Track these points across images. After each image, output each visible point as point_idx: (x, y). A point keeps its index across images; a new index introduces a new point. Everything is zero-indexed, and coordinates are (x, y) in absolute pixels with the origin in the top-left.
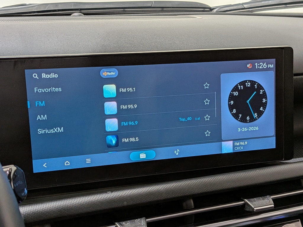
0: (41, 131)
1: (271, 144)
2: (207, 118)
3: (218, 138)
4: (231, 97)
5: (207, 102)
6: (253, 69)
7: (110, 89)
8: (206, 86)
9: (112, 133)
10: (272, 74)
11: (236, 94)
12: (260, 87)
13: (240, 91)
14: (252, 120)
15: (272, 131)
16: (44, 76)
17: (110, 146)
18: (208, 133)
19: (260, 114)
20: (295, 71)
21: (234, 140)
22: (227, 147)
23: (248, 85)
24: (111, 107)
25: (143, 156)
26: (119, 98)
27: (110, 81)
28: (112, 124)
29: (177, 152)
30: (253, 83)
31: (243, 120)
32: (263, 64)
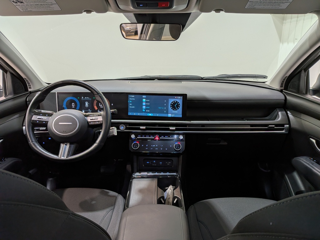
0: (130, 107)
1: (181, 116)
2: (165, 108)
3: (167, 113)
4: (171, 104)
5: (165, 105)
6: (177, 98)
7: (144, 100)
8: (165, 101)
9: (144, 109)
10: (182, 100)
11: (172, 103)
12: (178, 102)
13: (173, 103)
14: (176, 110)
15: (181, 113)
16: (132, 96)
17: (143, 112)
18: (165, 112)
19: (178, 109)
20: (187, 99)
21: (171, 114)
22: (170, 115)
23: (175, 102)
24: (144, 104)
25: (150, 115)
26: (146, 102)
27: (144, 98)
28: (144, 107)
29: (158, 115)
30: (177, 101)
31: (174, 110)
32: (179, 97)
